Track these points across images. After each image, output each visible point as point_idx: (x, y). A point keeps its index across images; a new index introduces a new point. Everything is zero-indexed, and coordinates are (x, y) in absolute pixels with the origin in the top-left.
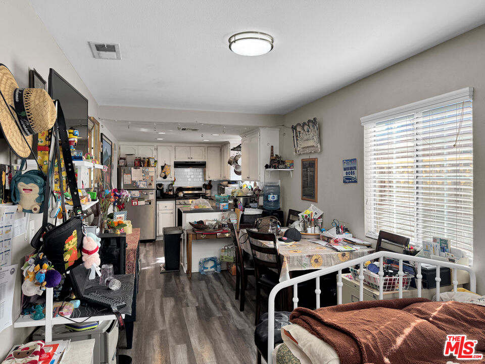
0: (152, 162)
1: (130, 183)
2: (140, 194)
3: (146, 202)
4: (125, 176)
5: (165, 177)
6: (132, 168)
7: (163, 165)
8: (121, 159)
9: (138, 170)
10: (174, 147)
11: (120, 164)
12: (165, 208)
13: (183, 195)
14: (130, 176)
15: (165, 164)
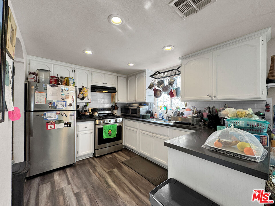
0: (71, 82)
1: (44, 103)
2: (58, 116)
3: (65, 124)
4: (37, 94)
5: (83, 99)
6: (48, 85)
7: (81, 87)
8: (30, 73)
9: (56, 88)
10: (91, 72)
11: (29, 80)
12: (86, 129)
13: (98, 115)
14: (45, 94)
15: (83, 87)
